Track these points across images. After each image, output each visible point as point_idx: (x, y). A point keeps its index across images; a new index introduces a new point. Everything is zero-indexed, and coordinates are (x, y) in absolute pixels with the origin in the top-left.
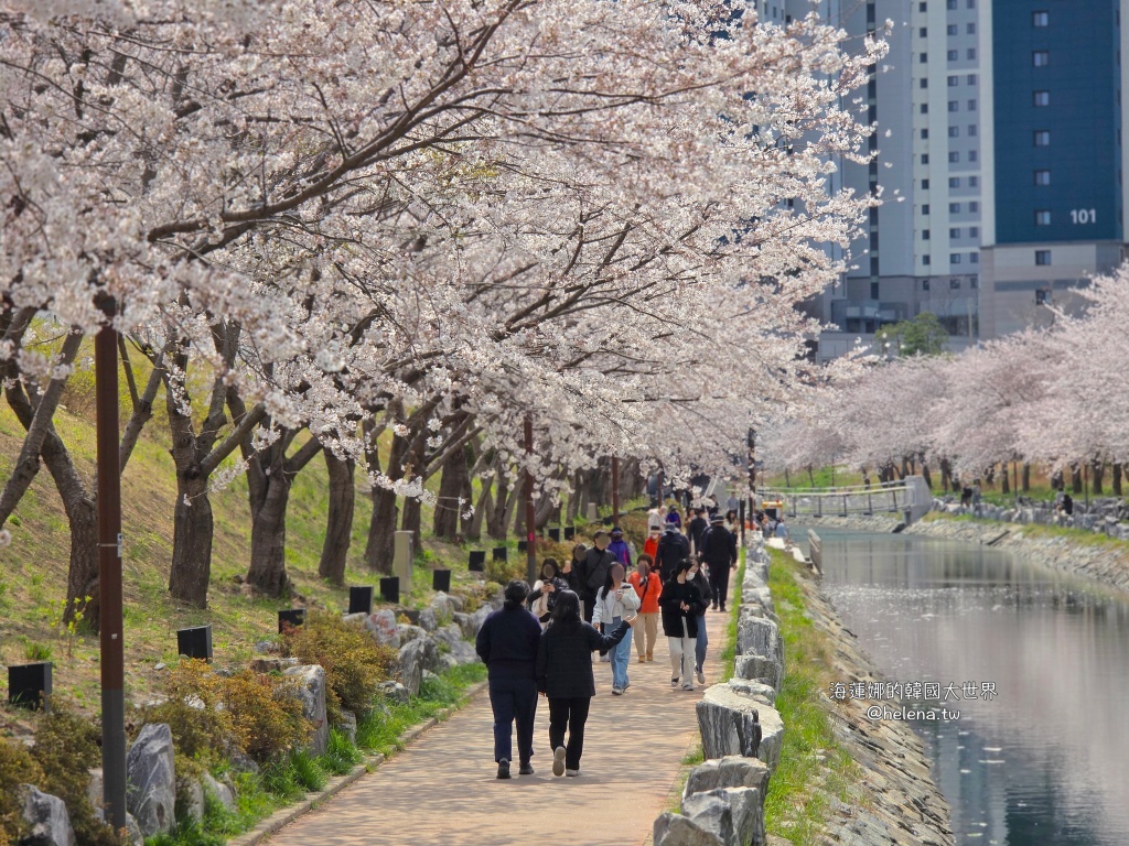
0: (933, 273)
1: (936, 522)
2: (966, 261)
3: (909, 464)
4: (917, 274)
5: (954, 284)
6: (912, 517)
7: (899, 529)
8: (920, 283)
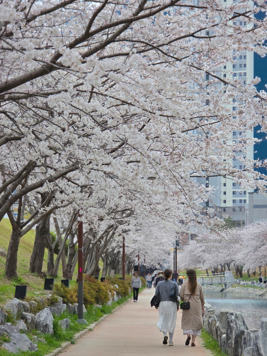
0: (227, 206)
1: (237, 288)
2: (238, 202)
3: (223, 268)
4: (222, 206)
5: (234, 210)
6: (227, 286)
7: (222, 291)
8: (223, 209)
